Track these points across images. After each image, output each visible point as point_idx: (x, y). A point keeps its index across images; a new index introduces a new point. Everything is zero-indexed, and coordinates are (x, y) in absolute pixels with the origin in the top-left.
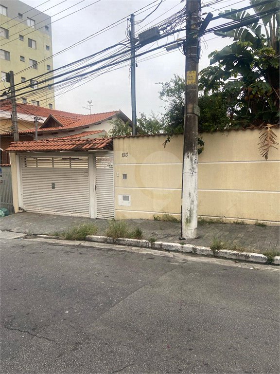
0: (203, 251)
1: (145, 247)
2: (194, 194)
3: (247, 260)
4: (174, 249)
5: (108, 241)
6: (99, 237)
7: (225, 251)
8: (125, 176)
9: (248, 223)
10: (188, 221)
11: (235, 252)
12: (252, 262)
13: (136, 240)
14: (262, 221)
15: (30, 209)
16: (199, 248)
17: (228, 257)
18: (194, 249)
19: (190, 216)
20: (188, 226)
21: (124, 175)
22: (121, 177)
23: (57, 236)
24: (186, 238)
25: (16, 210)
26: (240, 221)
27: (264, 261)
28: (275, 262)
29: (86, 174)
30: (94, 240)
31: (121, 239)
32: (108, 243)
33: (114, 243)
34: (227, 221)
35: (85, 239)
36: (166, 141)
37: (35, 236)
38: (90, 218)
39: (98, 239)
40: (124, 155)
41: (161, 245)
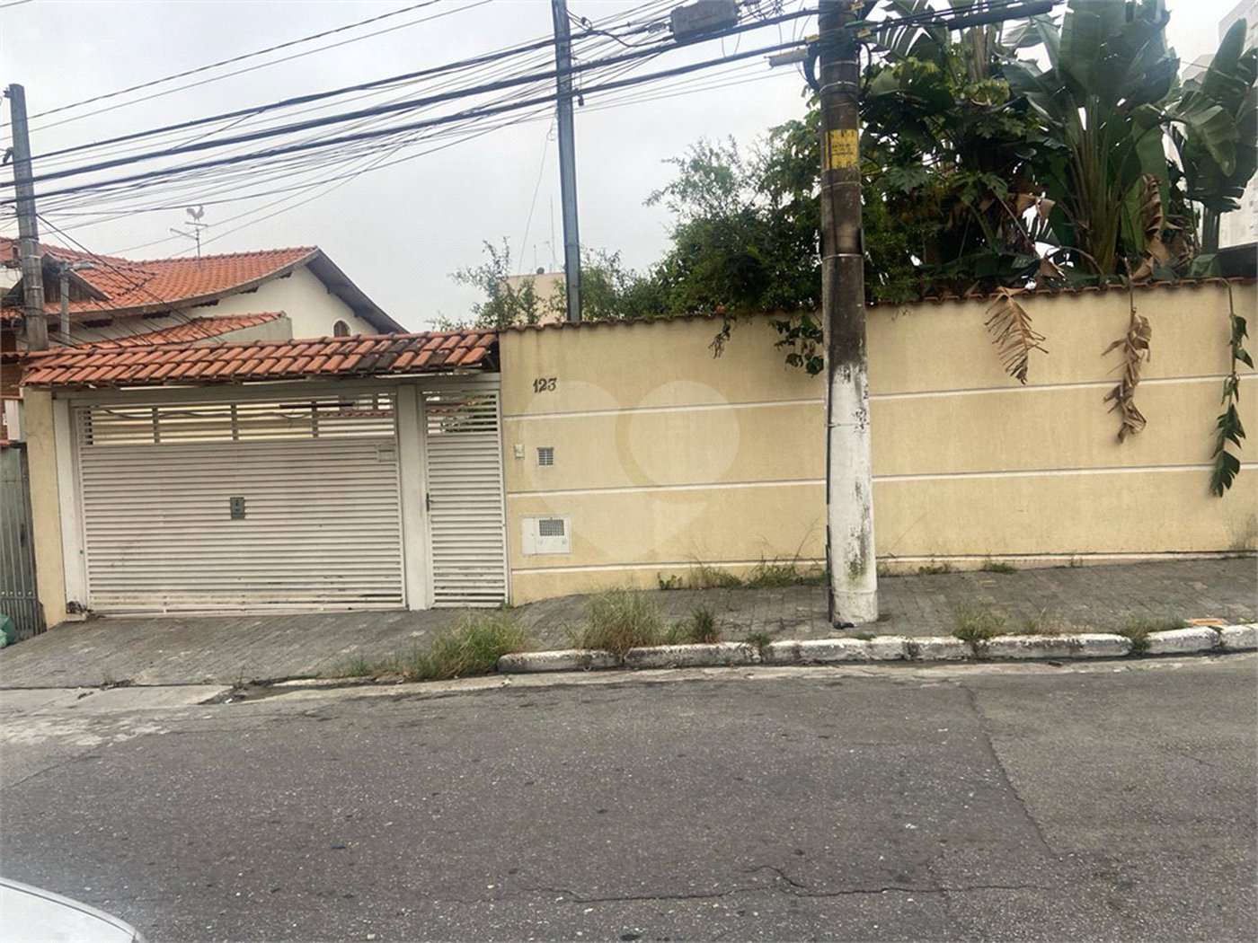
0: (938, 648)
1: (739, 664)
2: (867, 487)
3: (1075, 654)
4: (842, 656)
5: (598, 662)
6: (557, 654)
7: (1006, 639)
8: (546, 455)
9: (963, 567)
10: (857, 569)
11: (1036, 638)
12: (1090, 659)
13: (699, 646)
14: (1001, 559)
15: (127, 604)
16: (924, 642)
17: (1016, 656)
18: (912, 649)
19: (863, 554)
20: (858, 585)
21: (541, 451)
22: (531, 457)
23: (364, 673)
24: (852, 621)
25: (54, 614)
26: (939, 563)
27: (1125, 652)
28: (1154, 650)
29: (386, 456)
30: (535, 666)
31: (644, 649)
32: (596, 669)
33: (621, 666)
34: (901, 569)
35: (496, 670)
36: (719, 337)
37: (266, 686)
38: (407, 610)
39: (553, 660)
40: (541, 385)
41: (796, 650)
